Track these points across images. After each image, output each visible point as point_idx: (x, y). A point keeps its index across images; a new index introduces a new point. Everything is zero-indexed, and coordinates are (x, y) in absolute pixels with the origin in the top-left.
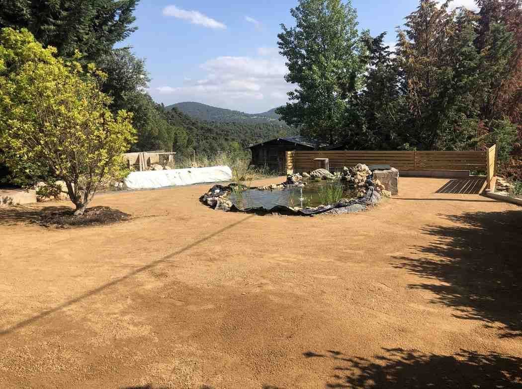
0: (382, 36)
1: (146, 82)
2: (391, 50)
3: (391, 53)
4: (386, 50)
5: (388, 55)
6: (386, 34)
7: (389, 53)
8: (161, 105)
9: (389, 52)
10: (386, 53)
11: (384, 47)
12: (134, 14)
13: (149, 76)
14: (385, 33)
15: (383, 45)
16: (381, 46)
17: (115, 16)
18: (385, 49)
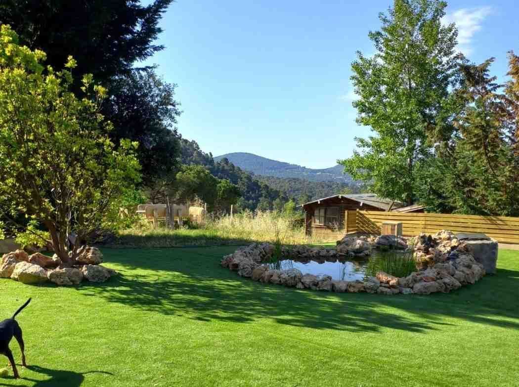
0: (488, 63)
1: (175, 116)
2: (497, 82)
3: (499, 86)
4: (492, 82)
5: (495, 89)
6: (493, 61)
7: (496, 87)
8: (209, 155)
9: (495, 84)
10: (492, 87)
11: (489, 78)
12: (160, 24)
13: (179, 108)
14: (492, 59)
15: (487, 75)
16: (485, 77)
17: (136, 25)
18: (490, 81)
